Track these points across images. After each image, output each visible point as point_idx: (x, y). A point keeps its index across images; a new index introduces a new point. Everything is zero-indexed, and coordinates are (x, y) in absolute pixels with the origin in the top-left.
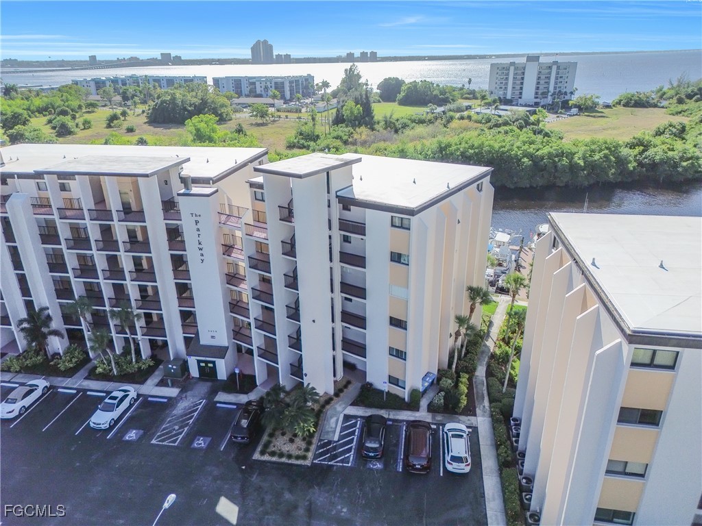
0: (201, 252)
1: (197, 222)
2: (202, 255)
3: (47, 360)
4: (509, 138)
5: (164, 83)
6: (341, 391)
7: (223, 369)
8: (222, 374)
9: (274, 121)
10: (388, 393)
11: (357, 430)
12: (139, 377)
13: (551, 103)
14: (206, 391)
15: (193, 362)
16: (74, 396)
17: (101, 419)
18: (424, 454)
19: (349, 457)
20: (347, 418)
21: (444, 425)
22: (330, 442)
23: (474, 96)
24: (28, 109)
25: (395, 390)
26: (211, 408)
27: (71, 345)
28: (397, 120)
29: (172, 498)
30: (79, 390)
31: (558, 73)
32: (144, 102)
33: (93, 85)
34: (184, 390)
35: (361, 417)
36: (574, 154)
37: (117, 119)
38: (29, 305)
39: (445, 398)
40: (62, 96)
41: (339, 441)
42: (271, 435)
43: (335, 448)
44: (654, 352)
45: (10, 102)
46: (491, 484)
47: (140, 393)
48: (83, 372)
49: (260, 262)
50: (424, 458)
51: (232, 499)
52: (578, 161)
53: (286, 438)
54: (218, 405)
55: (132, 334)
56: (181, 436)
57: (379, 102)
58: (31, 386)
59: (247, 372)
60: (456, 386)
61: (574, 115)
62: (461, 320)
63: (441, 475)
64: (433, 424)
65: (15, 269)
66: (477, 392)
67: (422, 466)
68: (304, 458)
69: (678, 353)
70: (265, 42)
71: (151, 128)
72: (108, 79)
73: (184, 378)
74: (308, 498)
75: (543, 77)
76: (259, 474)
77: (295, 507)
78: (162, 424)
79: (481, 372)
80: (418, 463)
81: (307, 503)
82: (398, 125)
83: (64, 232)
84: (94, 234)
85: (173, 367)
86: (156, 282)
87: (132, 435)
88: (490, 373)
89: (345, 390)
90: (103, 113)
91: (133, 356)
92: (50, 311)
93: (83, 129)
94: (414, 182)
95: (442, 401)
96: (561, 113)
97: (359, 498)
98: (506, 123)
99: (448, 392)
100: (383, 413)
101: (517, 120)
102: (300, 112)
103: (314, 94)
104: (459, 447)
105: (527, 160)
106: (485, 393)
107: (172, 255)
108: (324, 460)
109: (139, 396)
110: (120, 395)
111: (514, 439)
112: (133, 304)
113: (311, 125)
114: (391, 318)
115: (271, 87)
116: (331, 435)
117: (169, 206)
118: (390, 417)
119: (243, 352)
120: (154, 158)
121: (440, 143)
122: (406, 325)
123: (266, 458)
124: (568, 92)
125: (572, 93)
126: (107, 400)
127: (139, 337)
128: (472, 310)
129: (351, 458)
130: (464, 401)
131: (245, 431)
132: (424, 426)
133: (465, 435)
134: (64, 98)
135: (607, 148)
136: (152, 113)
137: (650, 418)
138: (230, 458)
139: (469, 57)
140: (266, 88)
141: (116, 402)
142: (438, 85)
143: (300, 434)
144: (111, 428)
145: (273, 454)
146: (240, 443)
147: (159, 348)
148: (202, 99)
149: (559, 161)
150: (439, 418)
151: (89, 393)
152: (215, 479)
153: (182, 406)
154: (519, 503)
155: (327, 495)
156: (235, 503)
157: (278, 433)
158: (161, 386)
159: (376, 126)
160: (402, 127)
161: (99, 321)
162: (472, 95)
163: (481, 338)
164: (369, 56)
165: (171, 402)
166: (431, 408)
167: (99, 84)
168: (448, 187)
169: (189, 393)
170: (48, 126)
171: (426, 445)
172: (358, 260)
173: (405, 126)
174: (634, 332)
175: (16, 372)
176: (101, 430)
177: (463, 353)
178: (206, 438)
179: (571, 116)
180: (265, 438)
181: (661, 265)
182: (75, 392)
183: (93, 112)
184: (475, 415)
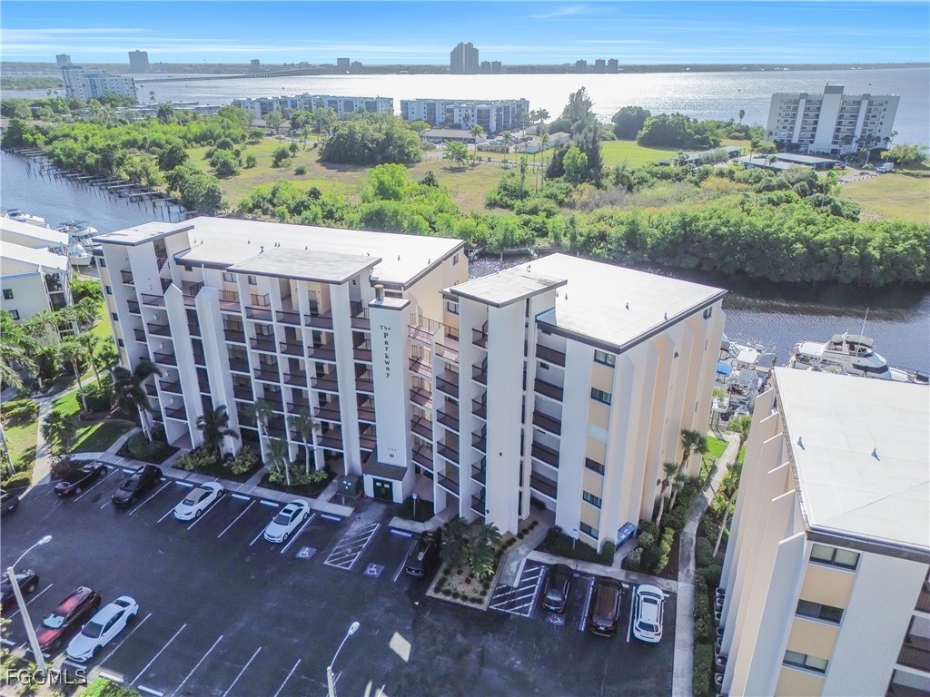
0: (387, 365)
1: (386, 335)
2: (388, 369)
3: (220, 461)
4: (779, 212)
5: (341, 106)
6: (526, 532)
7: (399, 491)
8: (398, 497)
9: (473, 165)
10: (578, 541)
11: (540, 579)
12: (312, 490)
13: (855, 151)
14: (381, 513)
15: (368, 481)
16: (247, 503)
17: (275, 531)
18: (610, 616)
19: (528, 607)
20: (530, 563)
21: (637, 586)
22: (508, 588)
23: (747, 134)
24: (184, 137)
25: (587, 539)
26: (385, 532)
27: (244, 446)
28: (633, 173)
29: (356, 625)
30: (252, 498)
31: (869, 111)
32: (317, 131)
33: (257, 106)
34: (357, 510)
35: (545, 565)
36: (868, 241)
37: (285, 158)
38: (207, 401)
39: (643, 555)
40: (223, 121)
41: (518, 588)
42: (447, 572)
43: (513, 596)
44: (836, 550)
45: (166, 127)
46: (682, 658)
47: (314, 508)
48: (256, 478)
49: (449, 384)
50: (609, 620)
51: (404, 634)
52: (874, 252)
53: (462, 577)
54: (393, 531)
55: (308, 442)
56: (354, 561)
57: (613, 139)
58: (206, 488)
59: (425, 497)
60: (658, 542)
61: (886, 172)
62: (670, 468)
63: (628, 640)
64: (626, 583)
65: (196, 363)
66: (683, 552)
67: (606, 628)
68: (480, 601)
69: (859, 554)
70: (470, 45)
71: (324, 169)
72: (276, 99)
73: (359, 495)
74: (481, 644)
75: (847, 115)
76: (432, 612)
77: (467, 652)
78: (334, 545)
79: (691, 528)
80: (603, 625)
81: (479, 650)
82: (633, 180)
83: (249, 331)
84: (279, 336)
85: (348, 484)
86: (337, 391)
87: (305, 553)
88: (701, 532)
89: (530, 531)
90: (270, 145)
91: (307, 466)
92: (227, 410)
93: (246, 168)
94: (627, 307)
95: (639, 559)
96: (866, 168)
97: (535, 652)
98: (781, 186)
99: (647, 549)
100: (571, 564)
101: (799, 180)
102: (507, 151)
103: (528, 125)
104: (650, 613)
105: (801, 246)
106: (693, 555)
107: (356, 364)
108: (501, 607)
109: (312, 511)
110: (294, 508)
111: (716, 613)
112: (312, 411)
113: (520, 178)
114: (587, 459)
115: (473, 115)
116: (511, 580)
117: (357, 307)
118: (578, 569)
119: (422, 473)
120: (344, 256)
121: (683, 215)
122: (603, 469)
123: (440, 596)
124: (883, 137)
125: (887, 139)
126: (281, 513)
127: (315, 446)
128: (685, 457)
129: (530, 609)
130: (665, 561)
131: (421, 564)
132: (614, 584)
133: (659, 601)
134: (225, 124)
135: (917, 237)
136: (326, 150)
137: (832, 614)
138: (403, 591)
139: (750, 68)
140: (467, 118)
141: (290, 515)
142: (696, 121)
143: (478, 574)
144: (285, 542)
145: (447, 593)
146: (414, 577)
147: (334, 460)
148: (387, 134)
149: (845, 251)
150: (634, 577)
151: (262, 502)
152: (388, 611)
153: (356, 527)
154: (708, 683)
155: (500, 644)
156: (406, 639)
157: (454, 570)
158: (334, 503)
159: (605, 182)
160: (638, 183)
161: (276, 426)
162: (745, 133)
163: (697, 487)
164: (607, 64)
165: (343, 523)
166: (626, 565)
167: (265, 106)
168: (666, 318)
169: (362, 515)
170: (207, 161)
171: (613, 606)
172: (555, 391)
173: (642, 181)
174: (813, 529)
175: (190, 471)
176: (274, 543)
177: (672, 505)
178: (379, 566)
179: (882, 173)
180: (440, 575)
181: (874, 452)
182: (248, 499)
183: (257, 143)
184: (676, 579)
